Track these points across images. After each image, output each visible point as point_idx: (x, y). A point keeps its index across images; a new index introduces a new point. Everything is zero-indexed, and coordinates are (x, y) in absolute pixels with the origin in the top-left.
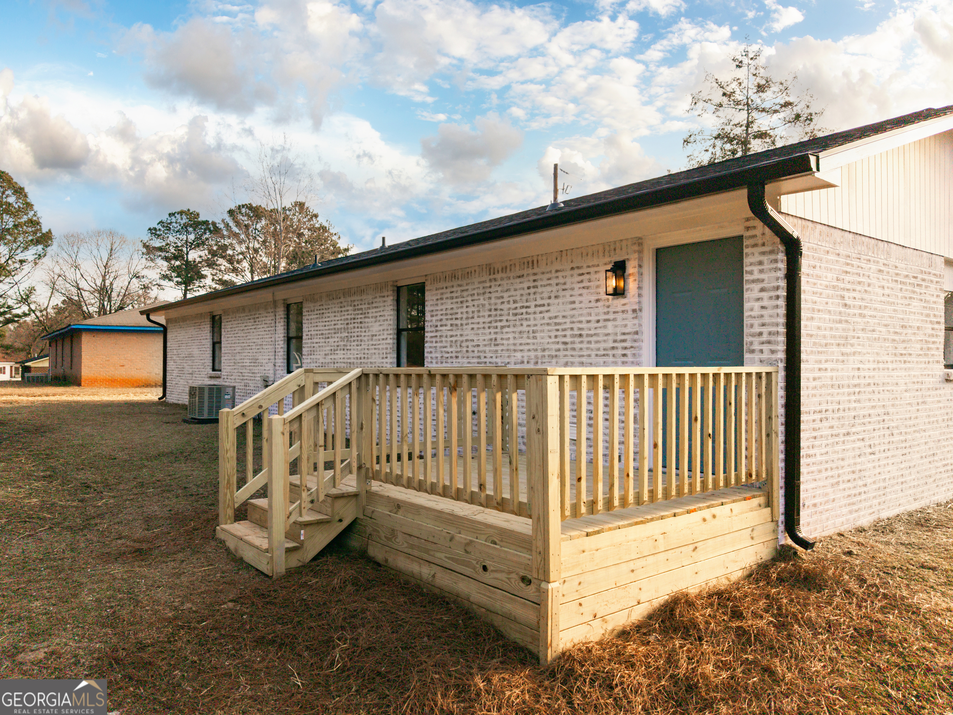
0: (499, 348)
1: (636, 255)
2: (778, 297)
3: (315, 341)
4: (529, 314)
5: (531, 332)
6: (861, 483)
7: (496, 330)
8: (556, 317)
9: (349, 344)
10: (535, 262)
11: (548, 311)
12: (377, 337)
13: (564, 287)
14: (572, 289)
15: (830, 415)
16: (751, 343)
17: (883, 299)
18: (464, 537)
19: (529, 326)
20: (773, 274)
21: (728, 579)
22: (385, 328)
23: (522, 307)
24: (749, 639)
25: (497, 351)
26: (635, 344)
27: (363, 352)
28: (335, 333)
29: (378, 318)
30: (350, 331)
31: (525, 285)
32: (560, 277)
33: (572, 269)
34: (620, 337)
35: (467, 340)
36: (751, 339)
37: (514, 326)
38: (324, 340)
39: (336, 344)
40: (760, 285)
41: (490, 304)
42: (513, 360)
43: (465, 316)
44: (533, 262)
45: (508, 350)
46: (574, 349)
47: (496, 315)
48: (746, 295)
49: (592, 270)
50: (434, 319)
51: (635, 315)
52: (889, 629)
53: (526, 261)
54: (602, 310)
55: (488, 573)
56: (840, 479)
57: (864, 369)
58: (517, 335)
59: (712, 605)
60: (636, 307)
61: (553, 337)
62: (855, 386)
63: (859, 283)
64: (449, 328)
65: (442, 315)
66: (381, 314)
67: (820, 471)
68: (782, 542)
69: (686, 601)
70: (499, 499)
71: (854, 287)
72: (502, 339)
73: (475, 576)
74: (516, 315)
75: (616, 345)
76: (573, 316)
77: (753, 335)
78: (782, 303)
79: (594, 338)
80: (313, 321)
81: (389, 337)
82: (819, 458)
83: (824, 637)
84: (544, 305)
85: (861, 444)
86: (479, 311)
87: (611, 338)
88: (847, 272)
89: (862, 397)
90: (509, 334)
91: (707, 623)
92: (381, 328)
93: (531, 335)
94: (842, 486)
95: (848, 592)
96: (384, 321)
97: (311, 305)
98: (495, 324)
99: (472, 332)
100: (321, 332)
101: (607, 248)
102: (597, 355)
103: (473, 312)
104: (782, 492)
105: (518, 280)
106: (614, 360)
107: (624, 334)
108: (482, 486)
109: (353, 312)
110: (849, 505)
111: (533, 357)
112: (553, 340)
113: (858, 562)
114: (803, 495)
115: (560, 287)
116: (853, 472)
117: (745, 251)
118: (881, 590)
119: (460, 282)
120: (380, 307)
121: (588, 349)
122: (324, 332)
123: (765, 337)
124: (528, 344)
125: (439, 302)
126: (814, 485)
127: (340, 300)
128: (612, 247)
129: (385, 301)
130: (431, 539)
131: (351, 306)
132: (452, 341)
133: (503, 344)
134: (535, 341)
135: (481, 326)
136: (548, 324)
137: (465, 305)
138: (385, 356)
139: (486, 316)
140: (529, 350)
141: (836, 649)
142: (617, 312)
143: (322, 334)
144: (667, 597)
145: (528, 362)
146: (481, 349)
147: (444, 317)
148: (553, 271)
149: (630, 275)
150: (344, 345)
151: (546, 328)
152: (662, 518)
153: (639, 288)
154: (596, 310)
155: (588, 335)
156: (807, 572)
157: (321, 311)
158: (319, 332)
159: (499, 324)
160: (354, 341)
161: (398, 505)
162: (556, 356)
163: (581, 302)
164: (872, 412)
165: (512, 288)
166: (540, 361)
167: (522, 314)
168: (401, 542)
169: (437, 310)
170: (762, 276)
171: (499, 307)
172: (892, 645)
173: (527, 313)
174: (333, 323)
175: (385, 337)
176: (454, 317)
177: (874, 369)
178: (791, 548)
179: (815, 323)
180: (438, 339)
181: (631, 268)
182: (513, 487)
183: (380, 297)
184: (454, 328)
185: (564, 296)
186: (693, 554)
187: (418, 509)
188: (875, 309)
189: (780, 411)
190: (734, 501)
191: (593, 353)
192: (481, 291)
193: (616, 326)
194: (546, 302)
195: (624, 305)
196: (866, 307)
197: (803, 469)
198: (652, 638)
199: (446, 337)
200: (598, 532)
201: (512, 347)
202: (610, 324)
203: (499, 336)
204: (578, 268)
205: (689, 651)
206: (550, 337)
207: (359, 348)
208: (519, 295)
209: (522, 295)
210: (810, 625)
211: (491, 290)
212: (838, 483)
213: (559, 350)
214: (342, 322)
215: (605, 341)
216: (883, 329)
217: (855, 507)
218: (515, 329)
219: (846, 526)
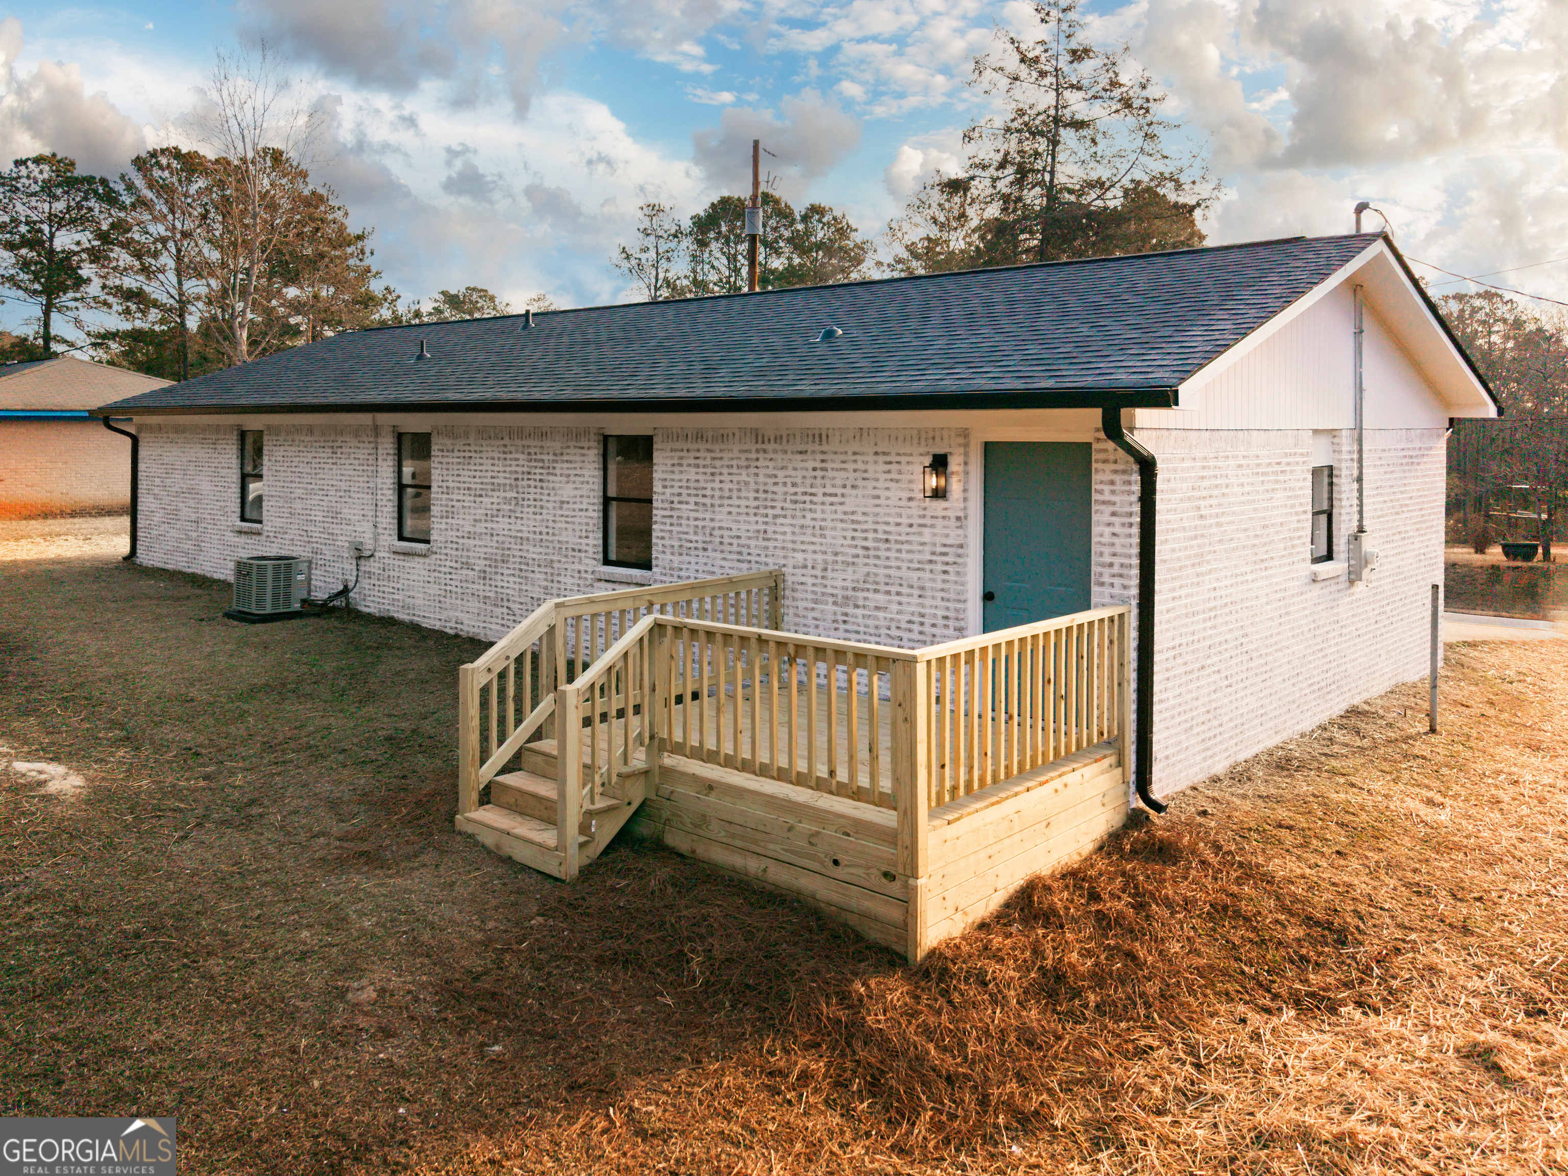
0: (771, 544)
1: (962, 450)
2: (1131, 525)
3: (455, 497)
4: (815, 504)
5: (817, 528)
6: (1216, 723)
7: (766, 520)
8: (853, 513)
9: (519, 509)
10: (824, 437)
11: (841, 504)
12: (571, 506)
13: (865, 475)
14: (877, 480)
15: (1184, 649)
16: (1101, 574)
17: (1242, 498)
18: (807, 826)
19: (814, 519)
20: (1126, 498)
21: (1080, 854)
22: (585, 493)
23: (805, 493)
24: (1109, 923)
25: (767, 548)
26: (959, 560)
27: (545, 524)
28: (493, 490)
29: (572, 478)
30: (521, 490)
31: (810, 465)
32: (860, 462)
33: (876, 453)
34: (940, 549)
35: (720, 528)
36: (1100, 569)
37: (793, 517)
38: (472, 498)
39: (495, 507)
40: (1112, 509)
41: (756, 483)
42: (790, 562)
43: (717, 494)
44: (820, 435)
45: (783, 548)
46: (878, 557)
47: (766, 499)
48: (1095, 518)
49: (903, 459)
50: (668, 491)
51: (959, 524)
52: (1244, 902)
53: (810, 433)
54: (916, 512)
55: (840, 868)
56: (1194, 722)
57: (1220, 588)
58: (797, 530)
59: (1067, 886)
60: (961, 514)
61: (849, 538)
62: (1211, 610)
63: (1217, 486)
64: (692, 507)
65: (680, 487)
66: (579, 472)
67: (1173, 717)
68: (1134, 806)
69: (1044, 885)
70: (855, 789)
71: (1211, 492)
72: (774, 532)
73: (824, 871)
74: (796, 502)
75: (934, 558)
76: (877, 515)
77: (1103, 565)
78: (1136, 531)
79: (905, 547)
80: (450, 466)
81: (591, 508)
82: (1172, 702)
83: (1182, 916)
84: (836, 495)
85: (1216, 677)
86: (739, 490)
87: (928, 549)
88: (1203, 478)
89: (1219, 620)
90: (785, 526)
91: (1067, 909)
92: (578, 493)
93: (818, 532)
94: (1196, 730)
95: (1203, 862)
96: (582, 483)
97: (449, 442)
98: (765, 511)
99: (730, 517)
100: (466, 486)
101: (923, 435)
102: (909, 568)
103: (730, 490)
104: (1133, 748)
105: (799, 457)
106: (932, 576)
107: (945, 545)
108: (832, 773)
109: (526, 463)
110: (1203, 751)
111: (820, 561)
112: (849, 542)
113: (1213, 824)
114: (1155, 748)
115: (859, 475)
116: (1208, 712)
117: (1094, 466)
118: (1237, 858)
119: (709, 446)
120: (576, 462)
121: (897, 559)
122: (473, 486)
123: (1116, 570)
124: (813, 543)
125: (676, 469)
126: (1165, 735)
127: (503, 442)
128: (931, 435)
129: (584, 455)
130: (761, 828)
131: (523, 453)
132: (697, 526)
133: (776, 540)
134: (824, 541)
135: (744, 510)
136: (842, 521)
137: (717, 478)
138: (584, 534)
139: (751, 499)
140: (815, 552)
141: (1193, 928)
142: (936, 517)
143: (469, 489)
144: (1022, 882)
145: (813, 568)
146: (742, 542)
147: (684, 491)
148: (850, 453)
149: (953, 473)
150: (510, 510)
151: (840, 525)
152: (1016, 794)
153: (965, 490)
154: (909, 511)
155: (897, 542)
156: (1161, 841)
157: (467, 454)
158: (462, 485)
159: (770, 512)
160: (529, 506)
161: (710, 787)
162: (853, 563)
163: (888, 498)
164: (1228, 637)
165: (790, 466)
166: (830, 567)
167: (805, 502)
168: (716, 830)
169: (673, 480)
170: (1113, 498)
171: (771, 488)
172: (1247, 919)
173: (811, 502)
174: (489, 474)
175: (584, 507)
176: (700, 492)
177: (1232, 585)
178: (1142, 811)
179: (1169, 546)
180: (674, 521)
181: (954, 465)
182: (873, 777)
183: (575, 447)
184: (701, 508)
185: (864, 487)
186: (1046, 831)
187: (740, 792)
188: (1234, 513)
189: (1132, 655)
190: (1085, 765)
191: (904, 565)
192: (745, 463)
193: (935, 535)
194: (839, 491)
195: (946, 509)
196: (1223, 513)
197: (1156, 718)
198: (1013, 929)
199: (688, 519)
200: (958, 819)
201: (790, 545)
202: (926, 531)
203: (770, 529)
204: (884, 453)
205: (1053, 940)
206: (845, 538)
207: (538, 517)
208: (800, 476)
209: (804, 477)
210: (1168, 903)
211: (758, 464)
212: (1191, 727)
213: (857, 556)
214: (507, 475)
215: (919, 551)
216: (1242, 535)
217: (1210, 753)
218: (794, 522)
219: (1199, 776)
